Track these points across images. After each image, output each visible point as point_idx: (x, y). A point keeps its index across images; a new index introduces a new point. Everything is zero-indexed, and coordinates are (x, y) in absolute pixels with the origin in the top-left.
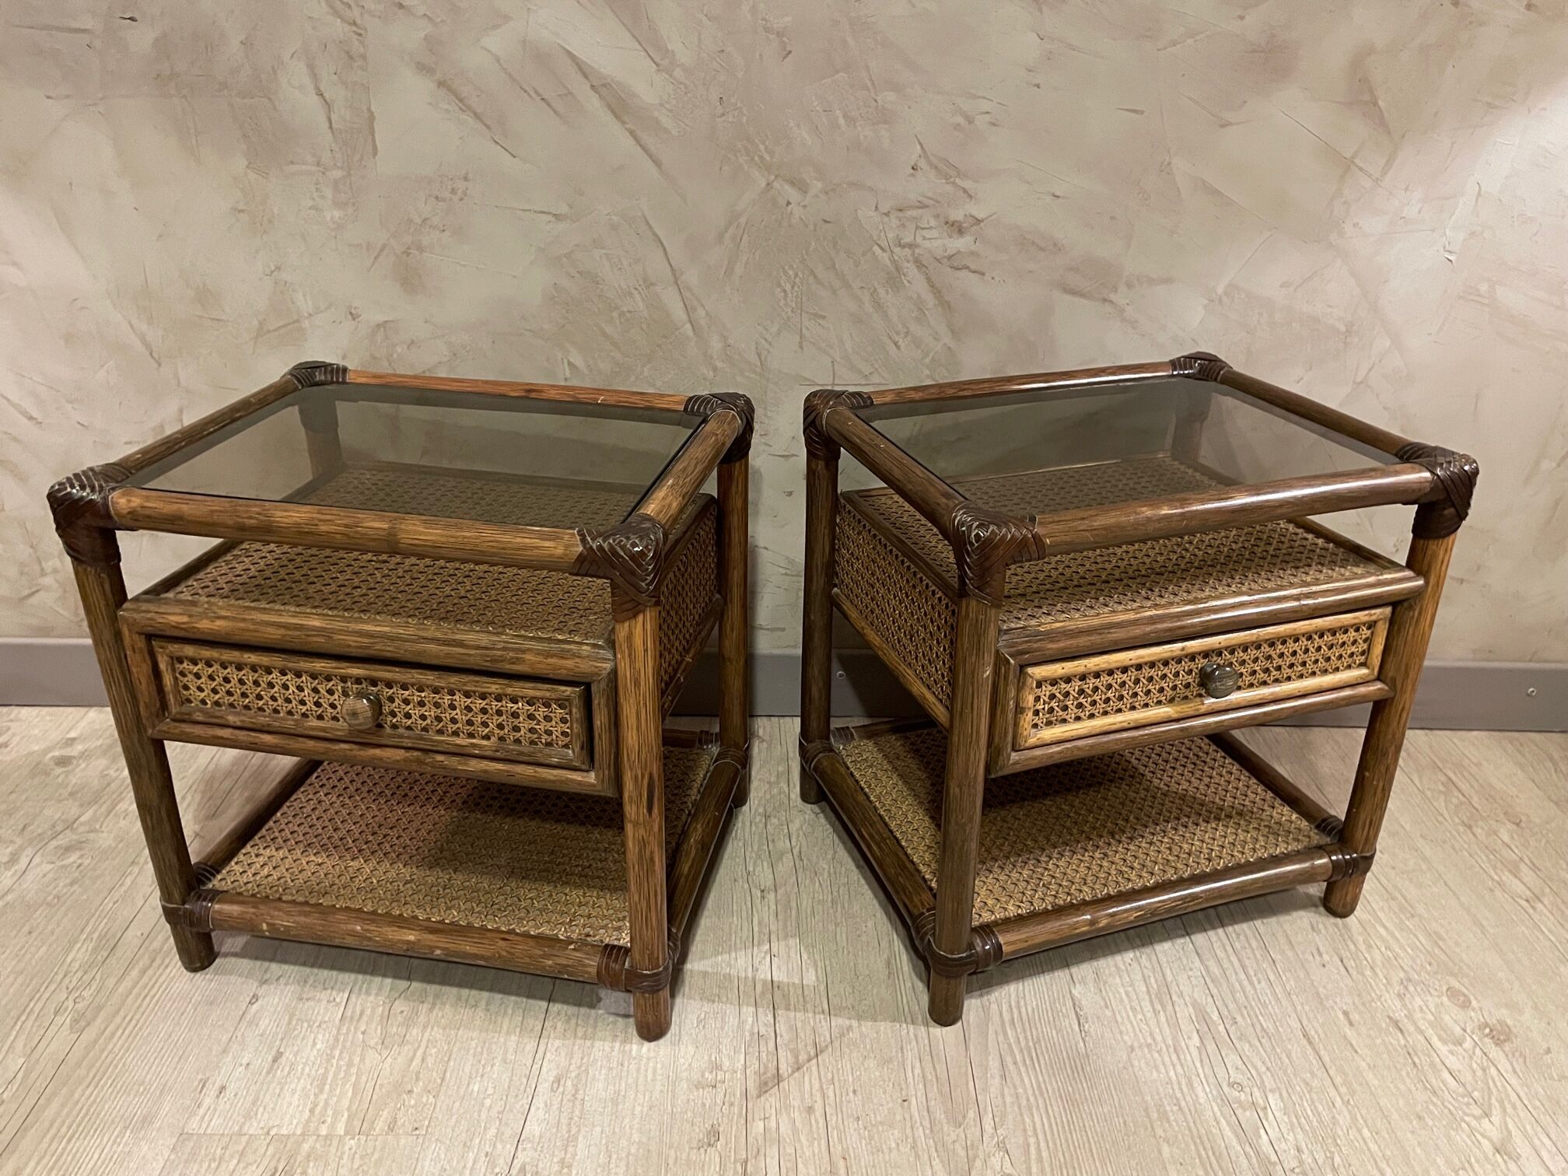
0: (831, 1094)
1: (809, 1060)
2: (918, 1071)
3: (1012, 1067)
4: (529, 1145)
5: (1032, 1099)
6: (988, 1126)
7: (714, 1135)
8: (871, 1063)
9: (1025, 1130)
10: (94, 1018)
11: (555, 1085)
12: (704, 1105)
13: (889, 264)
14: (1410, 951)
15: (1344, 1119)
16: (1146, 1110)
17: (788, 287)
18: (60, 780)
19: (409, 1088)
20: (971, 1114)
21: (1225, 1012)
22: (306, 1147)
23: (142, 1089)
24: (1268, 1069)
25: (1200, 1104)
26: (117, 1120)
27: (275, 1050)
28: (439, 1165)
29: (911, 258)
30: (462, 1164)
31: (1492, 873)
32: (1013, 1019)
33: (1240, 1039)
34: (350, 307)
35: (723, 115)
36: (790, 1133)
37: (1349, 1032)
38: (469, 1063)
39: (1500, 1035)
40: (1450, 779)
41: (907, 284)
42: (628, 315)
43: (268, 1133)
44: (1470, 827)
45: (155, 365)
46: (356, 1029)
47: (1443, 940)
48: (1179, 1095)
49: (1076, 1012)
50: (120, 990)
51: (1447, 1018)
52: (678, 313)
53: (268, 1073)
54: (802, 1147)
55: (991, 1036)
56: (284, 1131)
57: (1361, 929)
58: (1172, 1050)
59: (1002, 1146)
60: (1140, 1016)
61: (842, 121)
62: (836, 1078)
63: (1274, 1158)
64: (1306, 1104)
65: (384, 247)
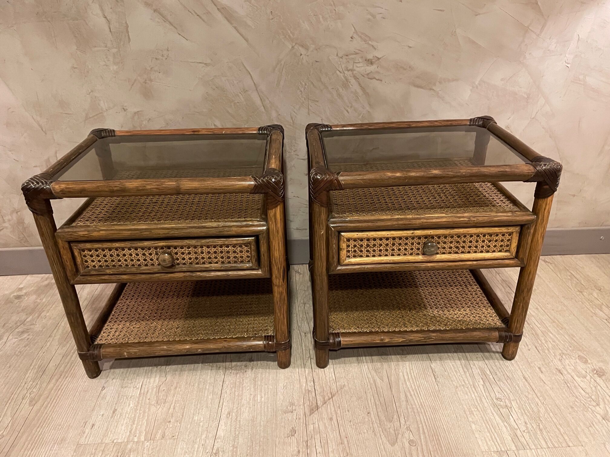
0: (339, 412)
1: (329, 399)
2: (373, 401)
3: (410, 397)
4: (219, 440)
5: (419, 409)
6: (402, 421)
7: (293, 432)
8: (354, 399)
9: (417, 422)
10: (39, 400)
11: (228, 416)
12: (288, 420)
13: (343, 78)
14: (562, 342)
15: (542, 410)
16: (464, 411)
17: (302, 89)
18: (17, 305)
19: (169, 420)
20: (395, 417)
21: (492, 370)
22: (129, 446)
23: (60, 427)
24: (511, 392)
25: (486, 407)
26: (51, 440)
27: (113, 408)
28: (184, 451)
29: (352, 75)
30: (193, 450)
31: (591, 309)
32: (409, 378)
33: (499, 381)
34: (123, 106)
35: (273, 19)
36: (324, 429)
37: (542, 376)
38: (193, 409)
39: (600, 373)
40: (572, 273)
41: (351, 86)
42: (238, 104)
43: (113, 442)
44: (581, 292)
45: (44, 134)
46: (146, 397)
47: (575, 337)
48: (477, 404)
49: (433, 374)
50: (49, 387)
51: (579, 368)
52: (258, 102)
53: (112, 417)
54: (329, 434)
55: (401, 385)
56: (119, 441)
57: (542, 335)
58: (472, 386)
59: (408, 429)
60: (459, 374)
61: (321, 19)
62: (340, 406)
63: (516, 427)
64: (527, 405)
65: (135, 80)
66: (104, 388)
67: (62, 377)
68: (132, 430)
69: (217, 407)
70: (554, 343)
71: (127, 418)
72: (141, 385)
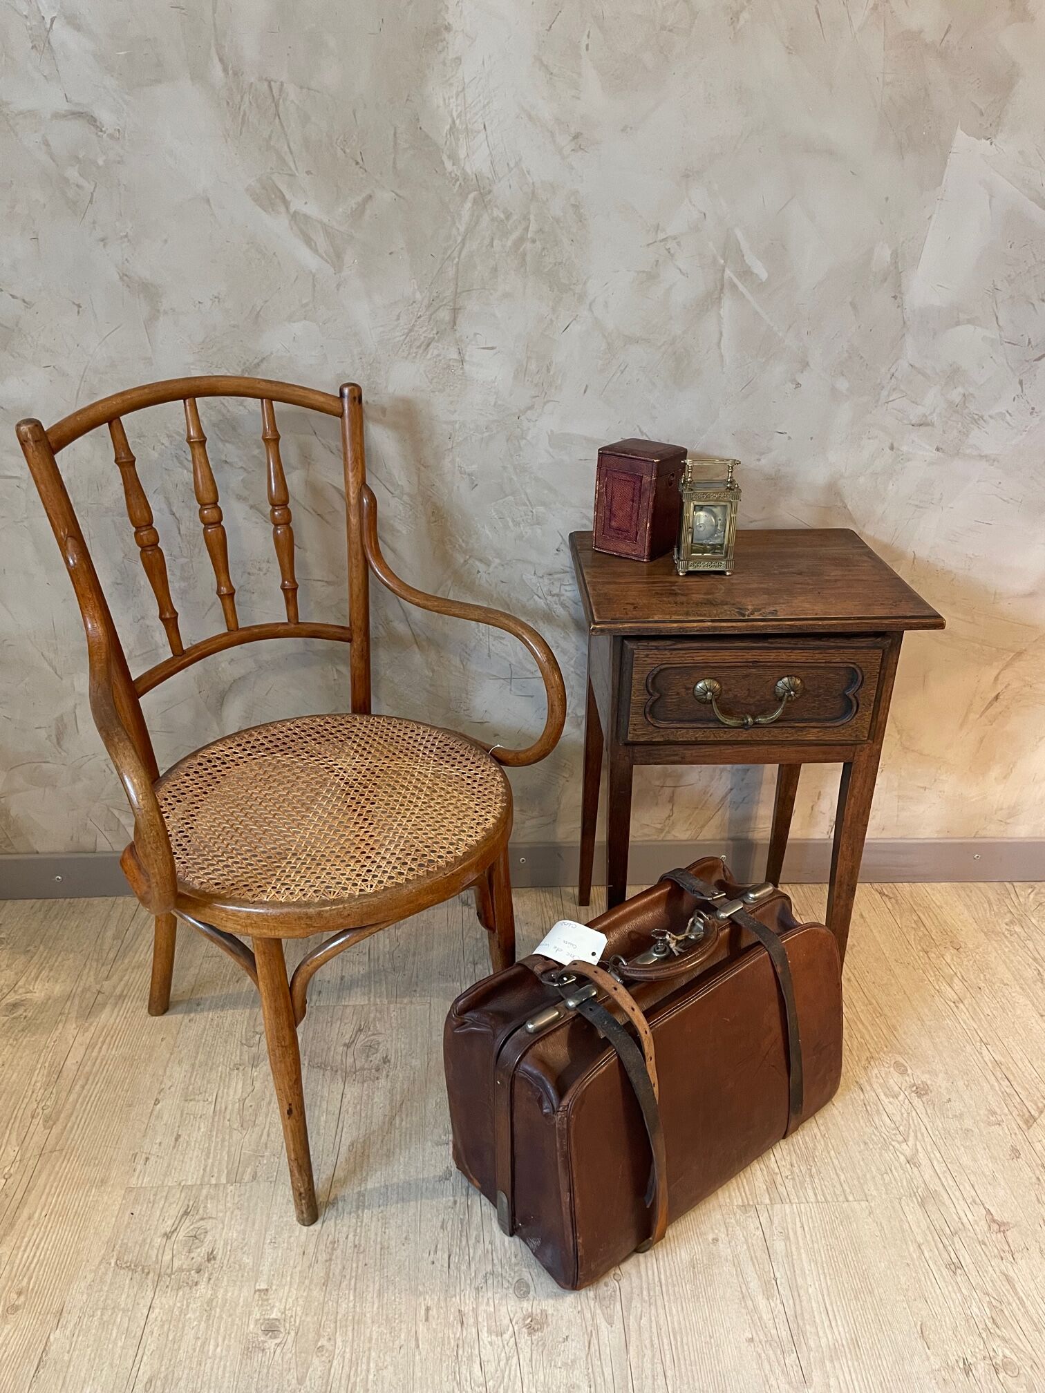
66: (157, 1102)
67: (90, 1082)
68: (206, 1166)
69: (334, 1133)
70: (862, 1040)
71: (197, 1149)
72: (214, 1097)
